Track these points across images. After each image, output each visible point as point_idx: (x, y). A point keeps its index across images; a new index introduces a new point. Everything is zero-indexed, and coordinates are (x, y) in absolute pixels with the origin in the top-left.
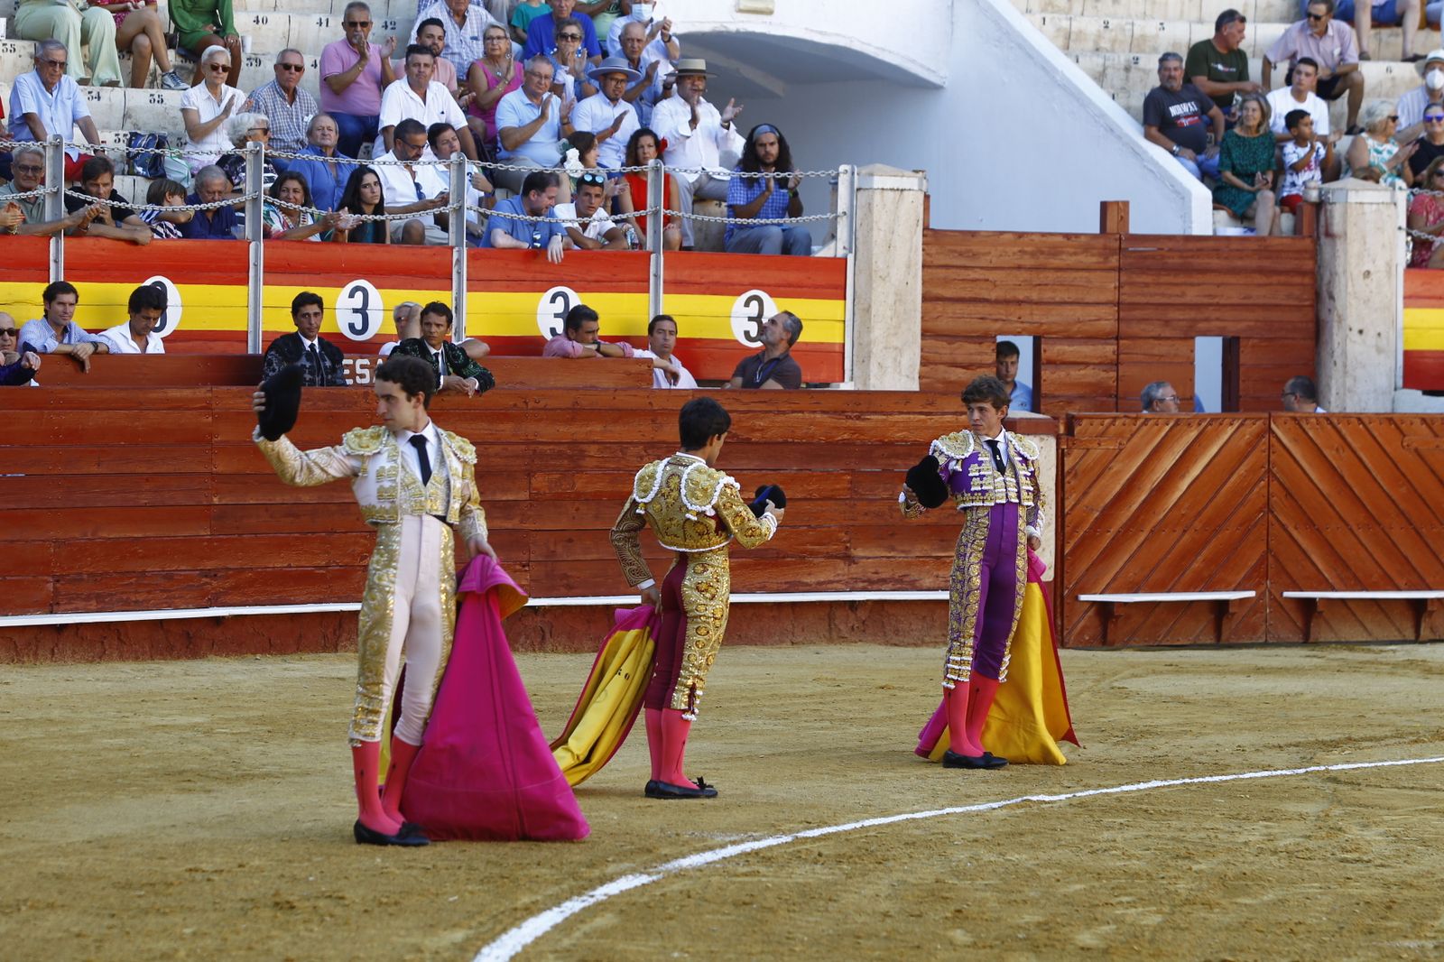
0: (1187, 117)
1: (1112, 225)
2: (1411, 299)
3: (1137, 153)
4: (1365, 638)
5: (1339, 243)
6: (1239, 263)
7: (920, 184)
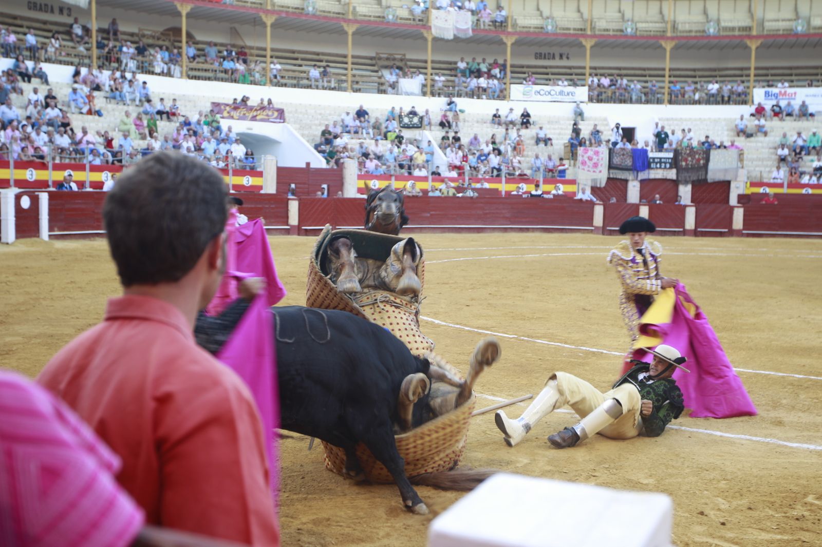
1: (307, 166)
2: (358, 180)
3: (314, 154)
5: (345, 170)
6: (329, 172)
7: (276, 158)
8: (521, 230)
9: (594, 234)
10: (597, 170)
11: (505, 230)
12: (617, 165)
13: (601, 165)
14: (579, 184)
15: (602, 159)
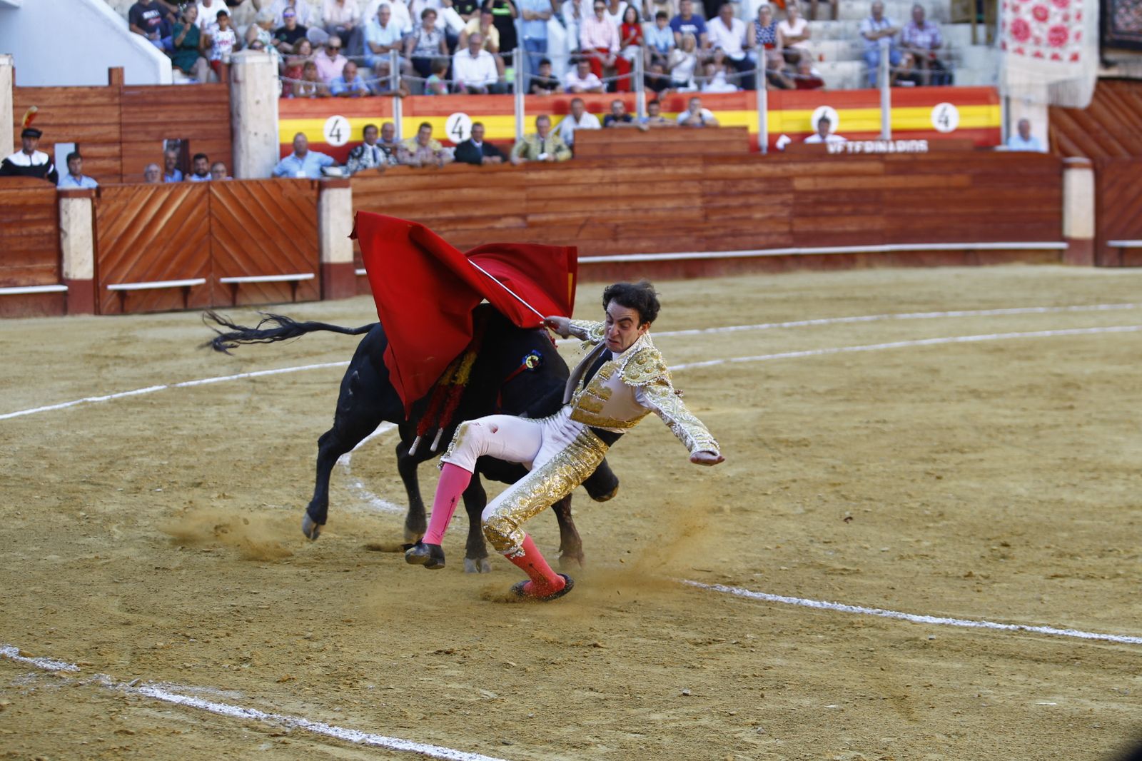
0: (154, 18)
1: (115, 81)
2: (283, 115)
3: (129, 41)
4: (264, 301)
5: (242, 87)
6: (186, 99)
7: (10, 60)
8: (830, 262)
9: (1068, 264)
10: (1065, 53)
11: (780, 264)
12: (1131, 33)
13: (1078, 36)
14: (1008, 100)
15: (1079, 17)
